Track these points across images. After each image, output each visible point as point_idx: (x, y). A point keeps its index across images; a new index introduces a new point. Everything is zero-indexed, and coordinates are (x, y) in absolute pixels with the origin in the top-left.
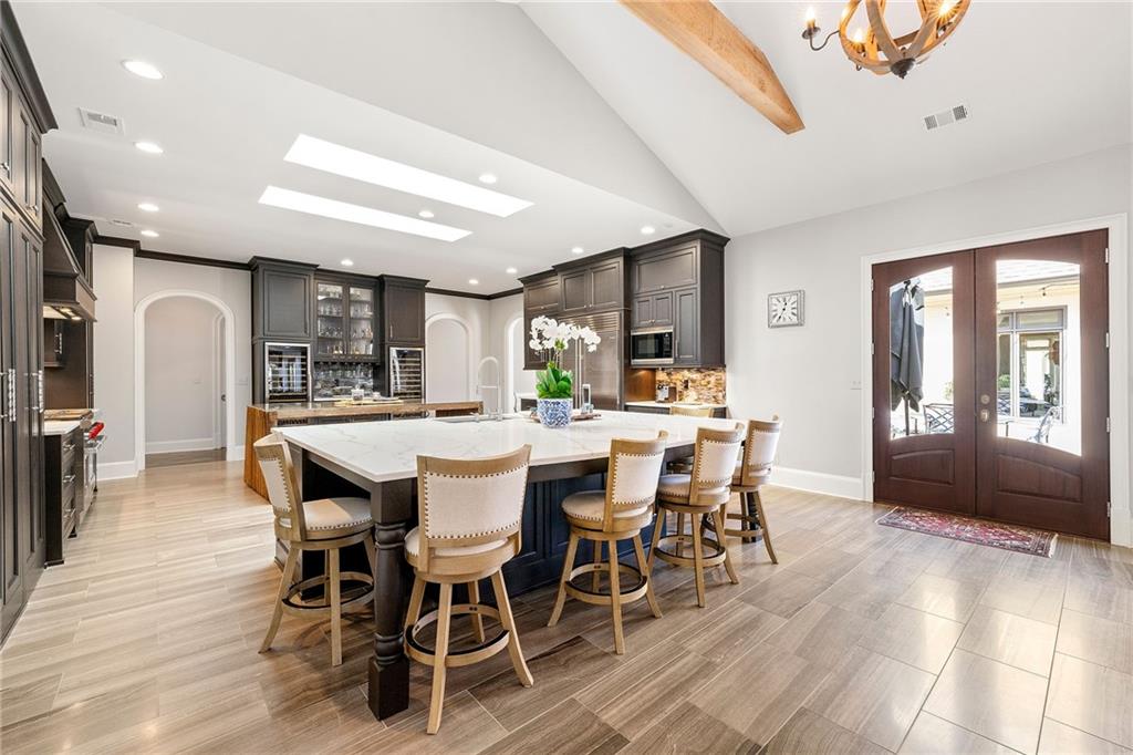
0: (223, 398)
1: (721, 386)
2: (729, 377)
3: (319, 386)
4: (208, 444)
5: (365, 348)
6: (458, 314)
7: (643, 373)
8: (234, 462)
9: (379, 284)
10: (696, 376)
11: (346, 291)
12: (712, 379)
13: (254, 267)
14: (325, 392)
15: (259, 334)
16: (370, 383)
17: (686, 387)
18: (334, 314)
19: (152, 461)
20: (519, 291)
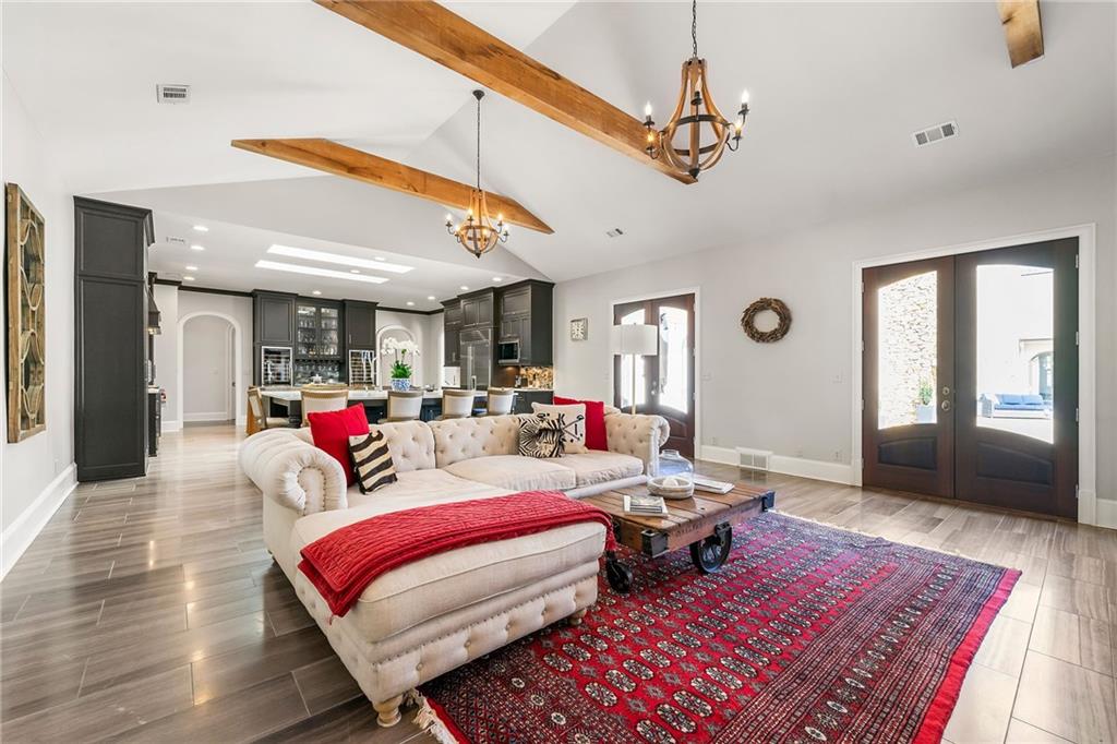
0: (234, 384)
1: (550, 376)
2: (554, 372)
3: (299, 376)
4: (224, 416)
5: (332, 351)
6: (405, 326)
7: (510, 369)
8: (241, 426)
9: (342, 305)
10: (539, 371)
11: (319, 310)
12: (547, 373)
13: (254, 295)
14: (303, 380)
15: (258, 341)
16: (337, 375)
17: (535, 378)
18: (310, 327)
19: (186, 425)
20: (441, 311)
